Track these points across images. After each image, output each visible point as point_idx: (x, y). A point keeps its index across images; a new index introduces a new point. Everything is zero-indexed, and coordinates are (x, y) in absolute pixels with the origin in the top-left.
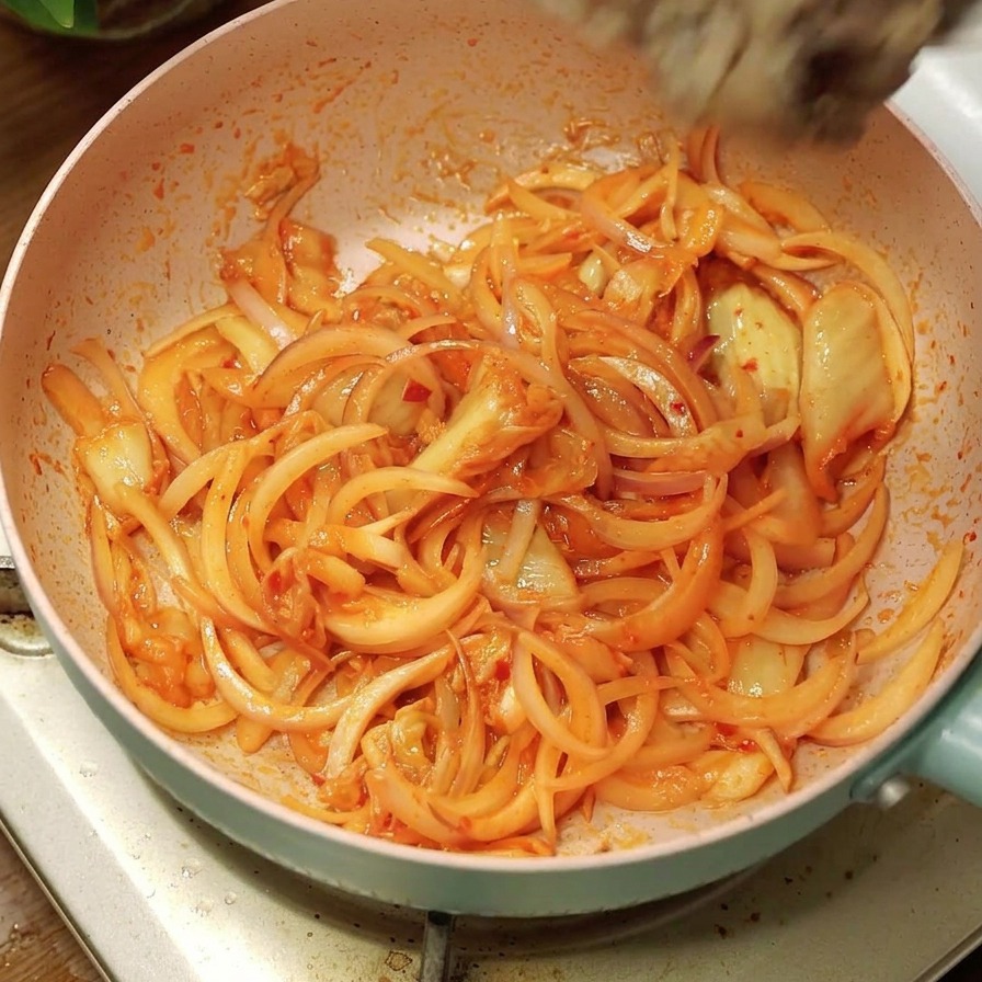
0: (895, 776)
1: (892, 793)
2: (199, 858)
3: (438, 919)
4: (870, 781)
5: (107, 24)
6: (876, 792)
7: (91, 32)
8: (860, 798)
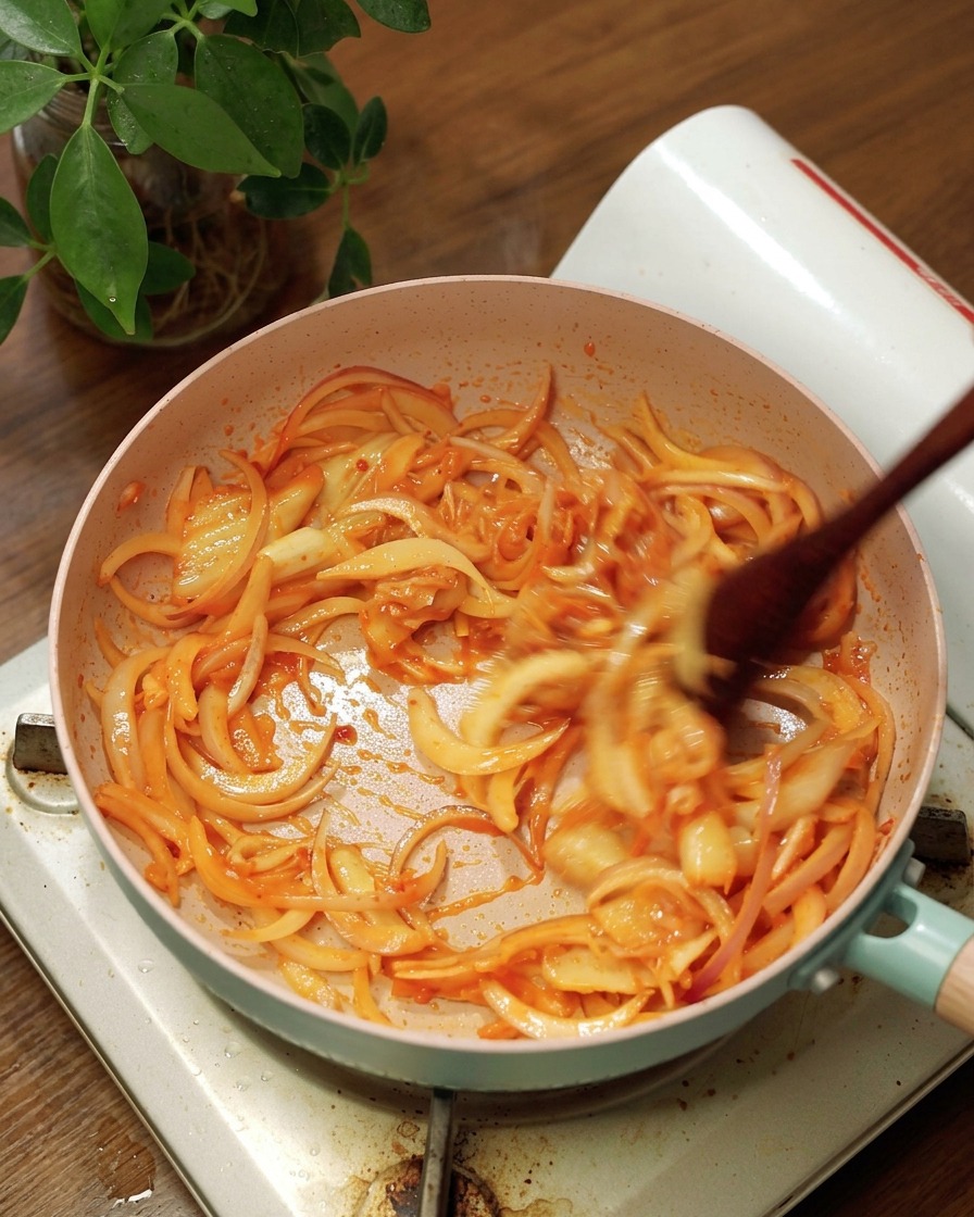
0: (827, 965)
1: (824, 980)
2: (239, 1041)
3: (443, 1094)
4: (804, 972)
5: (159, 334)
6: (810, 979)
7: (147, 341)
8: (797, 986)
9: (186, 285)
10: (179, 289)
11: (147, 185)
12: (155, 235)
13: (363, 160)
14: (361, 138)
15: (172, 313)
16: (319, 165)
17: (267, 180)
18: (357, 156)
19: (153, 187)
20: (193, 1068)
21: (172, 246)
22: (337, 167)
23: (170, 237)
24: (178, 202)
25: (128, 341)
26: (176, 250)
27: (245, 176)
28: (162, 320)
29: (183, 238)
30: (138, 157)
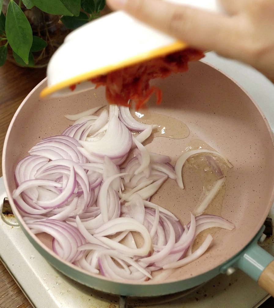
0: (232, 266)
1: (230, 271)
2: (60, 280)
4: (225, 267)
5: (37, 64)
6: (226, 270)
7: (32, 66)
8: (222, 272)
9: (44, 49)
10: (42, 50)
11: (32, 18)
12: (35, 34)
13: (98, 11)
14: (98, 4)
15: (40, 57)
16: (86, 13)
17: (69, 17)
18: (97, 10)
19: (34, 19)
20: (47, 288)
21: (40, 37)
22: (91, 13)
23: (40, 35)
24: (42, 24)
25: (27, 66)
26: (41, 38)
27: (62, 16)
28: (37, 60)
29: (43, 35)
30: (30, 10)
